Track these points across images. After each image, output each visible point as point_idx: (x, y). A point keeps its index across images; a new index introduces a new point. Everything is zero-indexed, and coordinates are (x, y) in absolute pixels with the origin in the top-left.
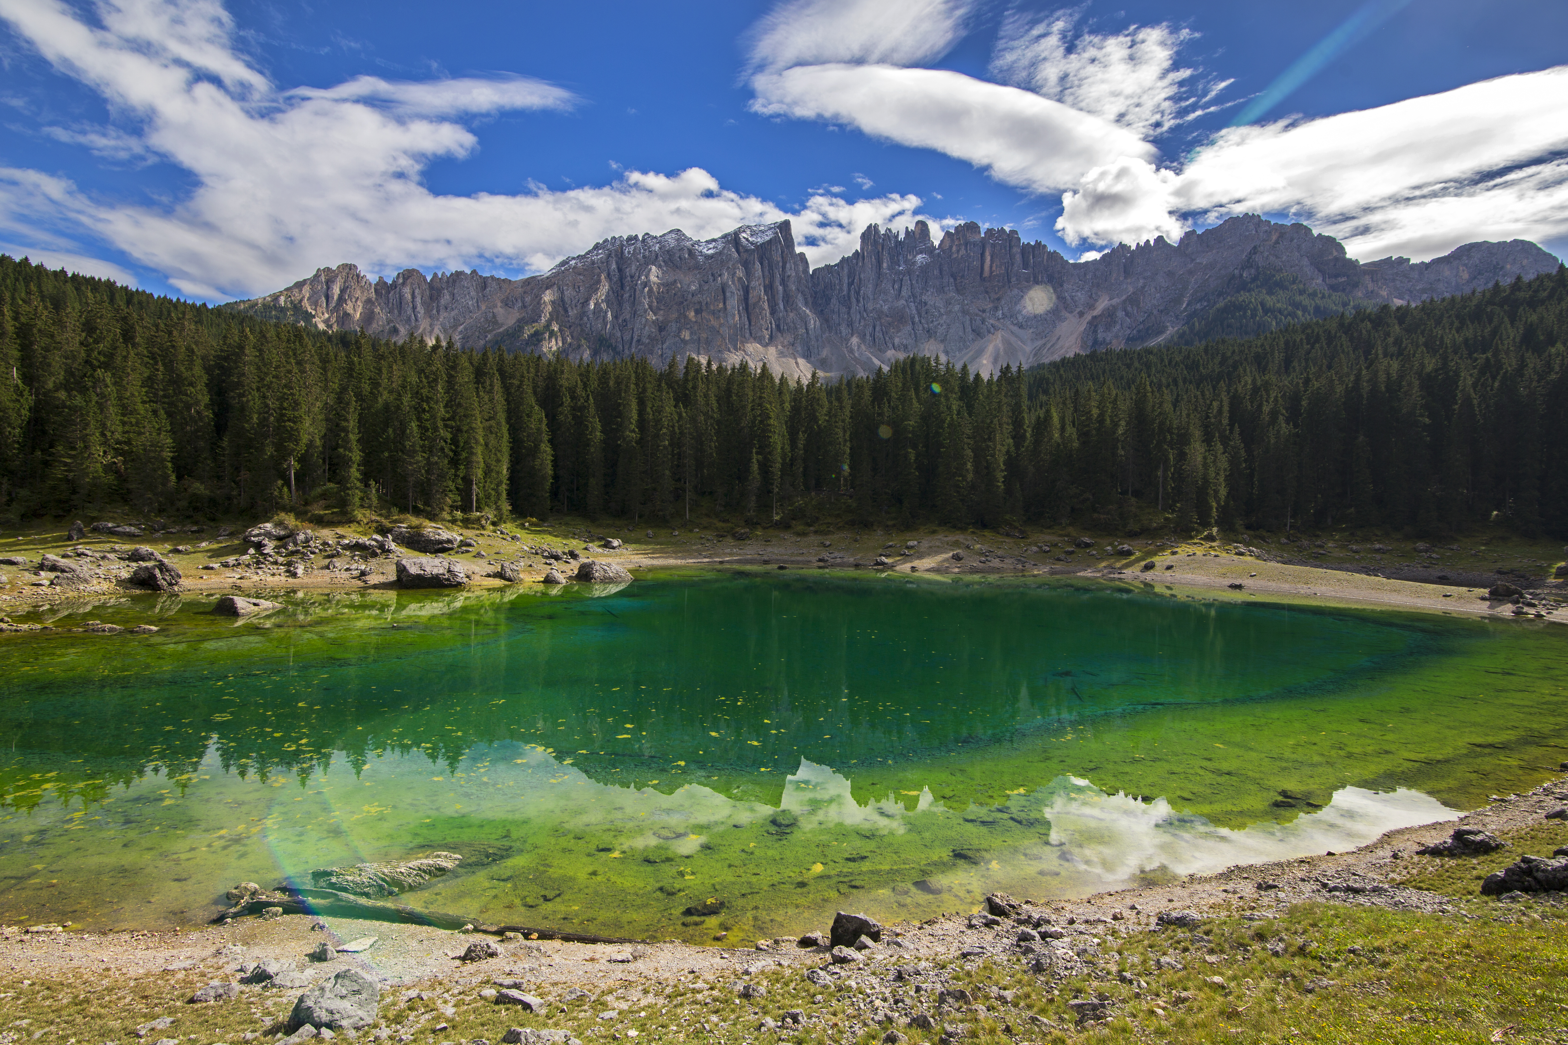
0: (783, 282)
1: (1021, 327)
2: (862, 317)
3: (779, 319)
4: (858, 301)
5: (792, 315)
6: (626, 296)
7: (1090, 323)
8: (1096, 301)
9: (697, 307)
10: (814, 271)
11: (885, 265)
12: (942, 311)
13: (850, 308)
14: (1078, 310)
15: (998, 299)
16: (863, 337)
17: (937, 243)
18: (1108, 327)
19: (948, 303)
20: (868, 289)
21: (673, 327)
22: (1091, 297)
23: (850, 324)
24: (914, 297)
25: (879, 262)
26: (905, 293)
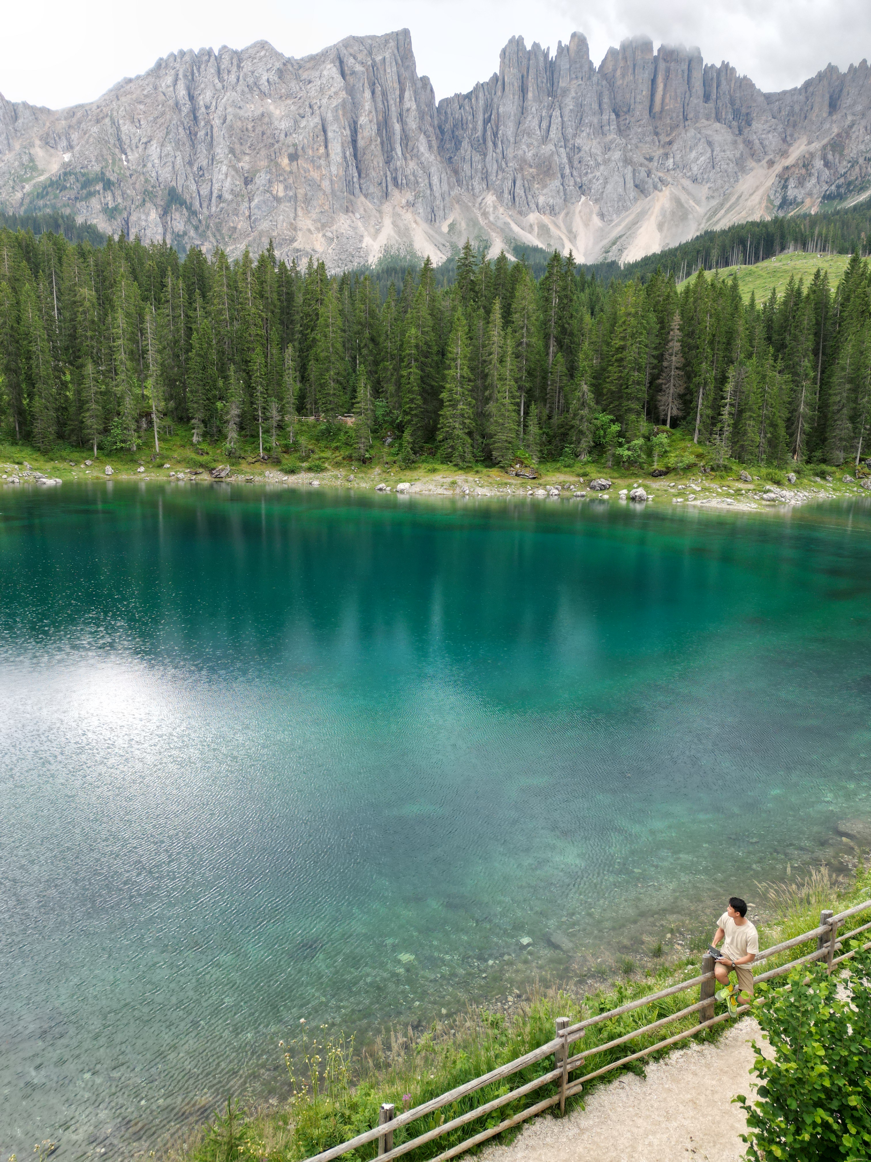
1: (695, 180)
2: (500, 168)
3: (396, 170)
4: (495, 145)
5: (412, 165)
6: (201, 134)
7: (780, 176)
8: (790, 145)
9: (291, 150)
10: (441, 102)
11: (530, 95)
12: (600, 159)
13: (485, 155)
14: (767, 158)
15: (670, 143)
16: (500, 196)
17: (597, 64)
18: (801, 182)
19: (607, 149)
20: (508, 130)
21: (262, 178)
22: (784, 140)
23: (486, 177)
24: (566, 140)
25: (523, 90)
26: (554, 134)
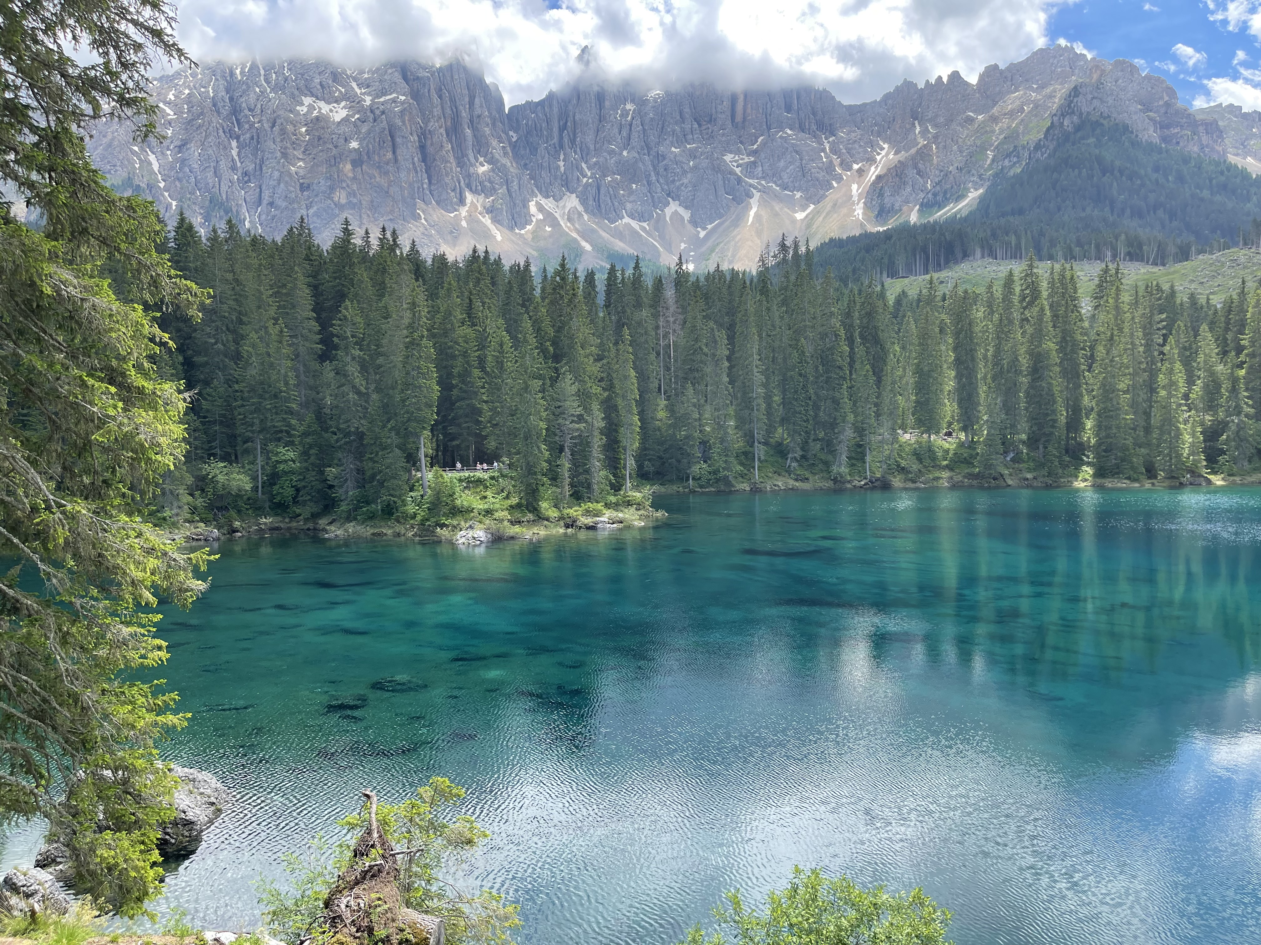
0: (472, 124)
2: (581, 174)
6: (245, 137)
7: (873, 185)
8: (878, 155)
10: (510, 109)
11: (607, 104)
12: (686, 166)
13: (563, 162)
15: (756, 152)
16: (584, 201)
19: (693, 156)
20: (587, 136)
24: (649, 149)
26: (635, 141)
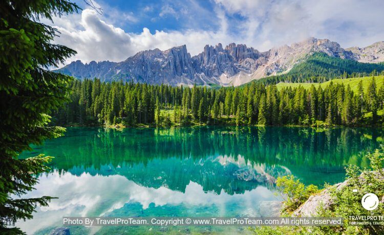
0: (184, 60)
1: (247, 70)
7: (266, 68)
8: (267, 62)
11: (211, 55)
14: (263, 65)
15: (241, 63)
16: (205, 74)
17: (224, 49)
18: (271, 69)
19: (227, 64)
21: (157, 73)
23: (202, 70)
25: (209, 54)
26: (216, 62)
